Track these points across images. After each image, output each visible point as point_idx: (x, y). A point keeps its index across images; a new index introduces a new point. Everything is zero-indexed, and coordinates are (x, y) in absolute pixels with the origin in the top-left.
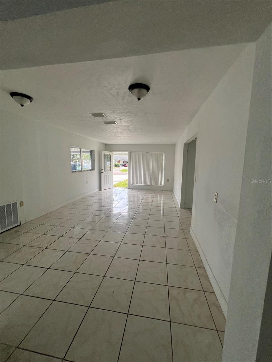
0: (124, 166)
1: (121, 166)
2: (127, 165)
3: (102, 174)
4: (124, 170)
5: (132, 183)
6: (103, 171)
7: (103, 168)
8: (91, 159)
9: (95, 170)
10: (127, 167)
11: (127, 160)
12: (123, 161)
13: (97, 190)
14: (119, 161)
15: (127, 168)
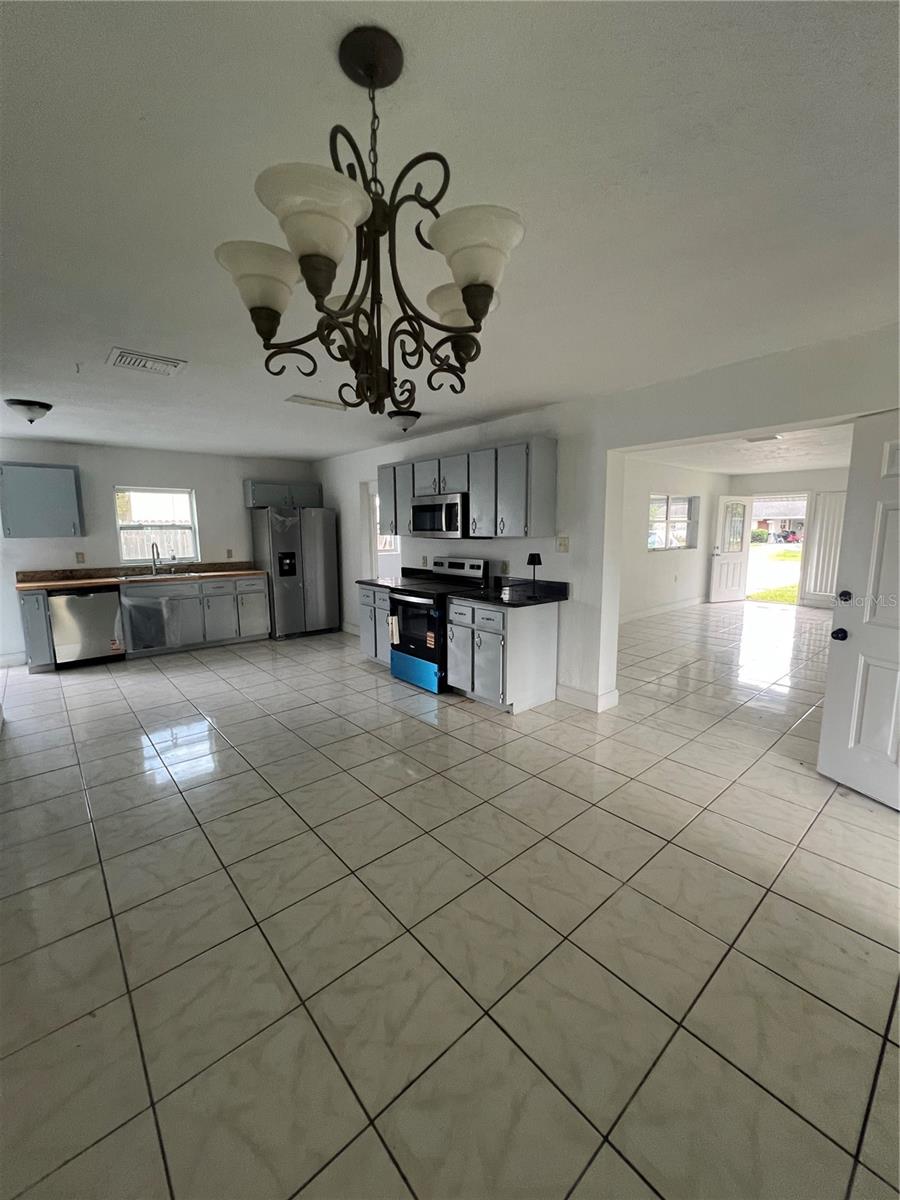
0: (785, 538)
1: (772, 539)
2: (801, 534)
3: (716, 558)
4: (785, 555)
5: (815, 591)
6: (717, 551)
7: (718, 543)
8: (689, 518)
9: (696, 547)
10: (800, 545)
11: (802, 516)
12: (785, 521)
13: (698, 601)
14: (764, 523)
15: (797, 548)
